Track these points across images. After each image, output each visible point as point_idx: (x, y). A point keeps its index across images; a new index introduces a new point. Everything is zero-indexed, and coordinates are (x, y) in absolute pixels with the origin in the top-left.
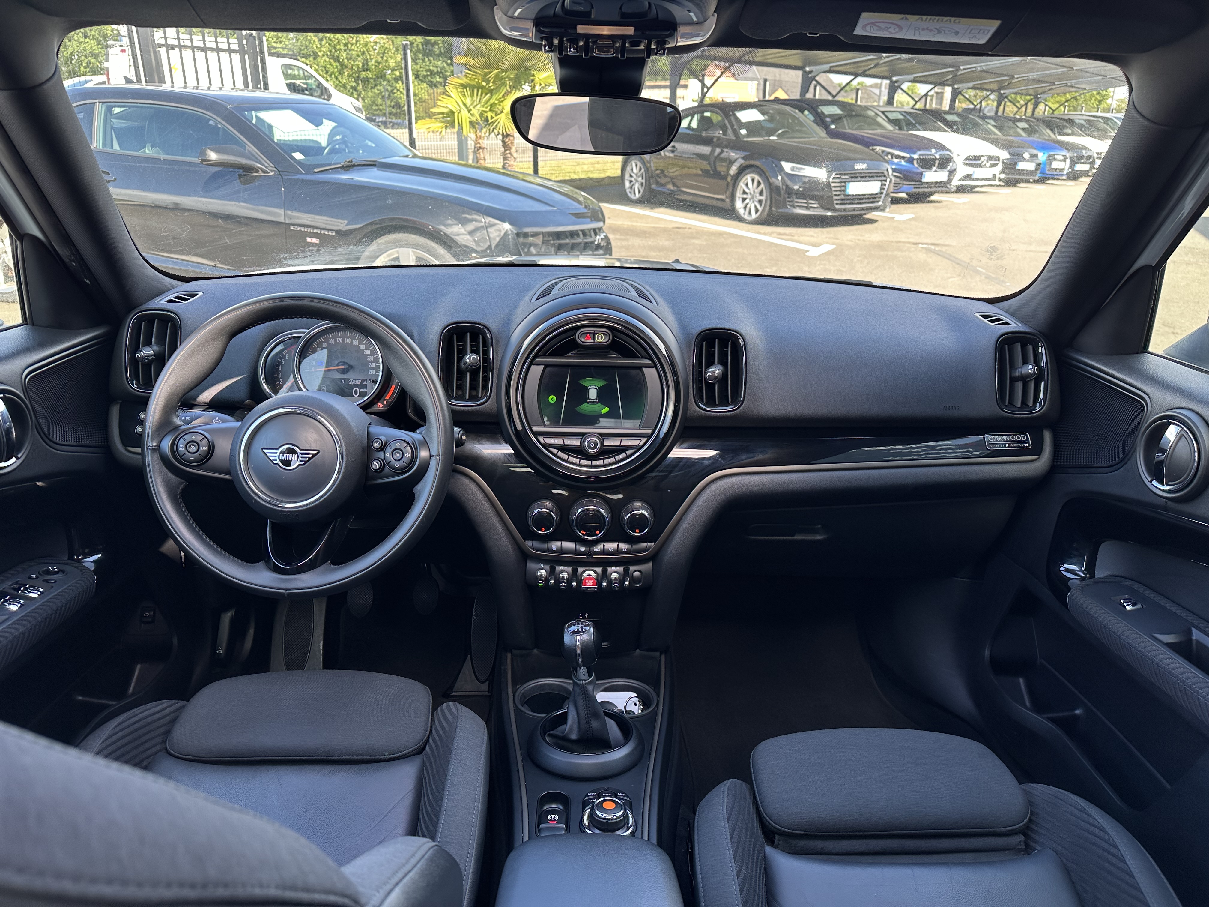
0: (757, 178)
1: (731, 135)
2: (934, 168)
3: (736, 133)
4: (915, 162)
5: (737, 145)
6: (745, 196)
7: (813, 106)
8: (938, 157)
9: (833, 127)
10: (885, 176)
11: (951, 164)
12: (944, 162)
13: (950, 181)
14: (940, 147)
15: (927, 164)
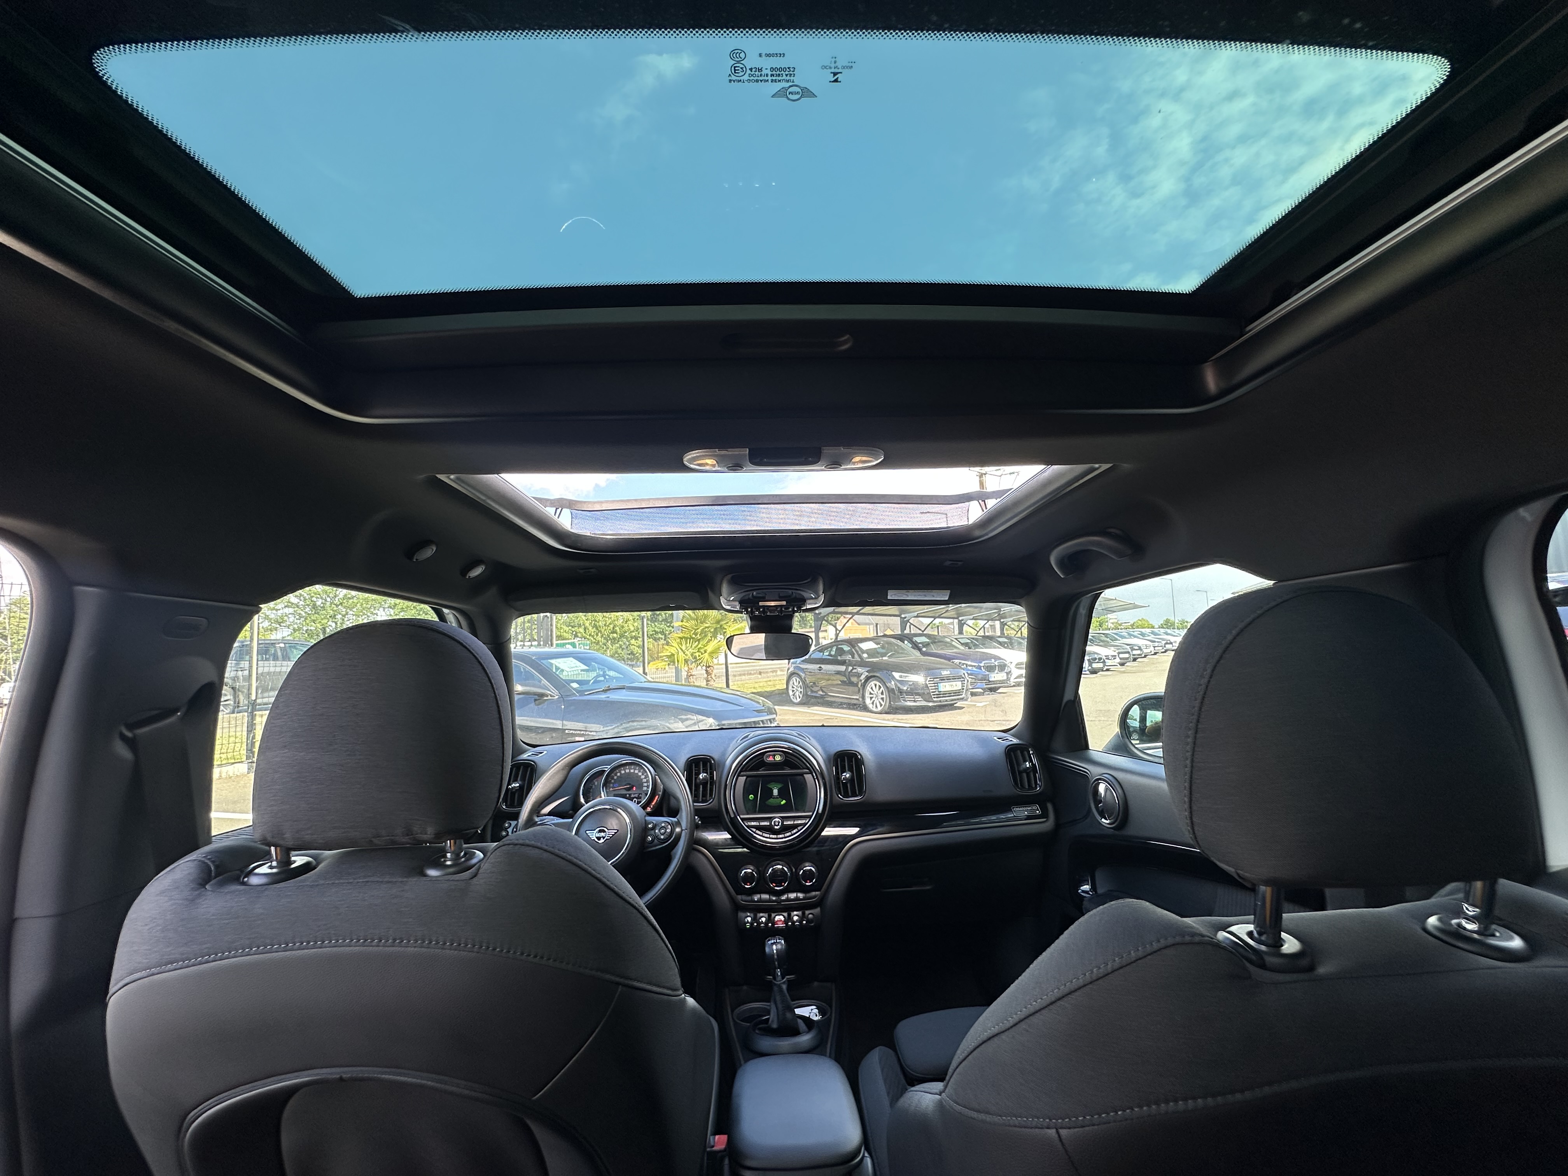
0: (878, 684)
1: (857, 658)
2: (996, 671)
3: (860, 656)
4: (982, 668)
5: (863, 664)
6: (872, 696)
7: (909, 638)
8: (997, 664)
9: (924, 649)
10: (963, 678)
11: (1006, 668)
12: (1002, 667)
13: (1008, 679)
14: (997, 658)
15: (991, 669)
